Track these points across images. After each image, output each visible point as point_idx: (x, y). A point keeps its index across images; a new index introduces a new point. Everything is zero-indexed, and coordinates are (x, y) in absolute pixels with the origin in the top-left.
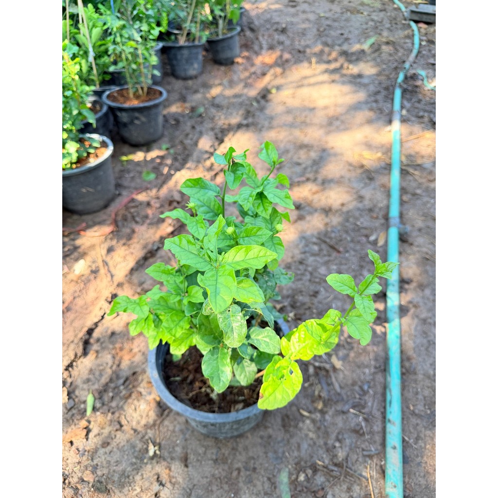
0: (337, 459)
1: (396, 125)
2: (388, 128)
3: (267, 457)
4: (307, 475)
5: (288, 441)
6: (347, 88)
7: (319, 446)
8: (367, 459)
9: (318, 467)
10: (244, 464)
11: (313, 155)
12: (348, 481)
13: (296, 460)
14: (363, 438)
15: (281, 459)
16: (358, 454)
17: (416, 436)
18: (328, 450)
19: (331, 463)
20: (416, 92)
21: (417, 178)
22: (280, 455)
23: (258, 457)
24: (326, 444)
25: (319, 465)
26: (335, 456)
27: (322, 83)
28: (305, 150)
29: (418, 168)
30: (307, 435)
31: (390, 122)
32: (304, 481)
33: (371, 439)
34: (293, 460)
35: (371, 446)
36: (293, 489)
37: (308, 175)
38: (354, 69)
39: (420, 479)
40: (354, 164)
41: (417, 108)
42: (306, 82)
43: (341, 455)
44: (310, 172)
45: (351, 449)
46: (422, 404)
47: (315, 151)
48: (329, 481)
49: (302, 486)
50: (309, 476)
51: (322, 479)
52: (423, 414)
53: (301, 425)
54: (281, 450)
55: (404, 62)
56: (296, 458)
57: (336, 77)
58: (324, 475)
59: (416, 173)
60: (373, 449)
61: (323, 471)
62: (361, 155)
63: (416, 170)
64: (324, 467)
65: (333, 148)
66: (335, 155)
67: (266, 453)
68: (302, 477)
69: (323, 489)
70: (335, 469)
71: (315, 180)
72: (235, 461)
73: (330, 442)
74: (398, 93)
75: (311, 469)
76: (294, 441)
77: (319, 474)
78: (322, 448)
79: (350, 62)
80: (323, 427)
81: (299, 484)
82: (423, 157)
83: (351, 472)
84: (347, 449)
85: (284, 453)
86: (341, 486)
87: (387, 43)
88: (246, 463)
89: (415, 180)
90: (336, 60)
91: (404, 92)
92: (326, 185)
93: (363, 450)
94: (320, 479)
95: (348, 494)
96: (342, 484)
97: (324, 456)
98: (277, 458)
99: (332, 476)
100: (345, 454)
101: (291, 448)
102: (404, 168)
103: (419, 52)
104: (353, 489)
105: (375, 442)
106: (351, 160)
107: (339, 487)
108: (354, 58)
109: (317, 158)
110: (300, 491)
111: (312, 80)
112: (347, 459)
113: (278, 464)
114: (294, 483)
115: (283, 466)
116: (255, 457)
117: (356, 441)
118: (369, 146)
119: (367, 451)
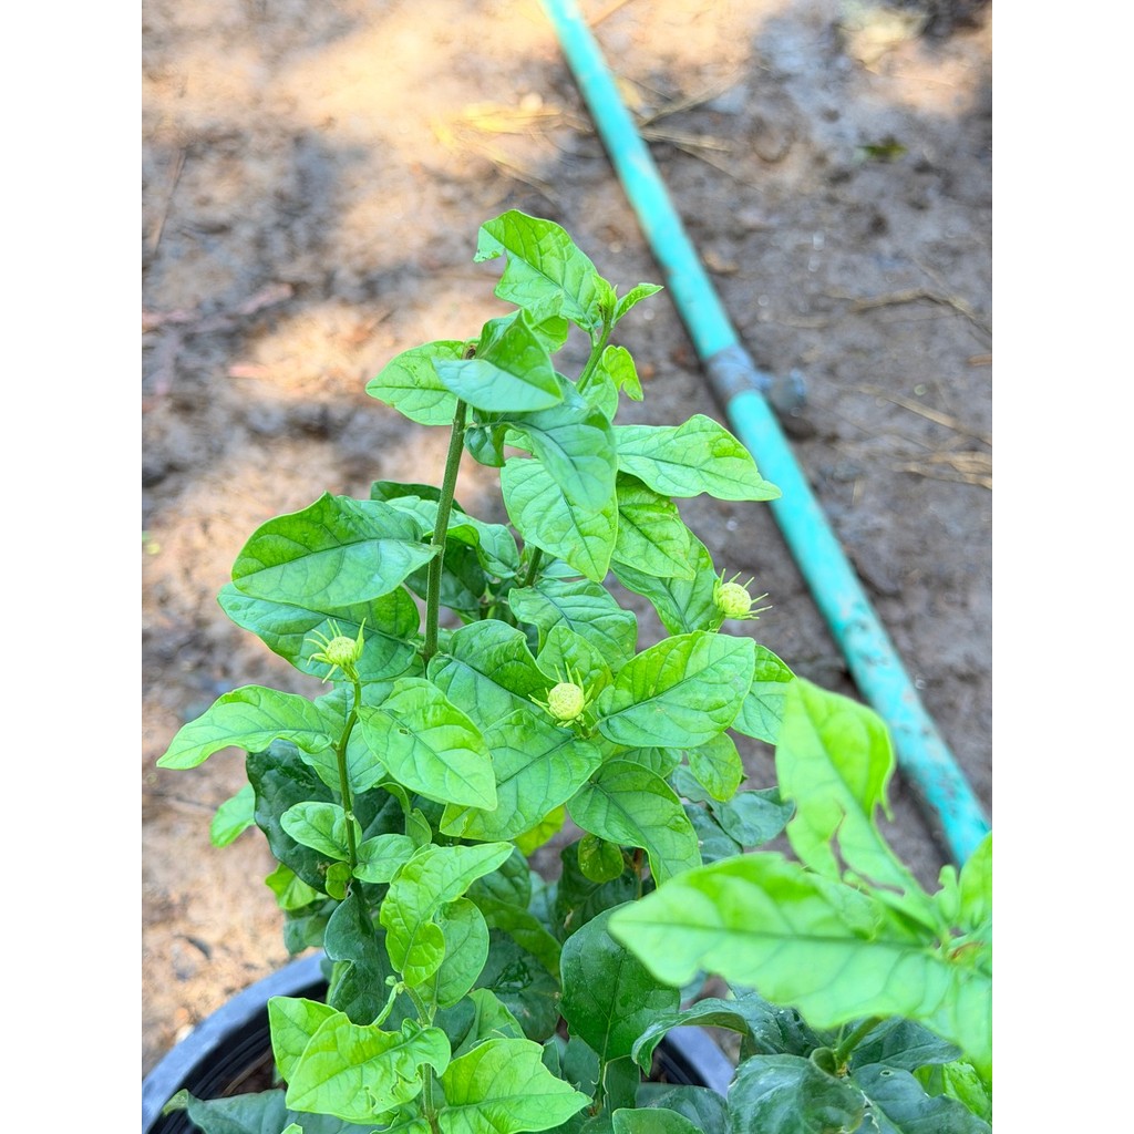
11: (264, 173)
21: (718, 162)
28: (213, 158)
29: (700, 120)
37: (291, 271)
40: (454, 169)
44: (292, 256)
47: (262, 156)
59: (707, 142)
62: (461, 126)
63: (699, 132)
65: (330, 122)
66: (360, 154)
71: (328, 288)
82: (697, 71)
89: (717, 175)
92: (388, 295)
102: (654, 134)
106: (433, 158)
109: (288, 184)
118: (469, 73)
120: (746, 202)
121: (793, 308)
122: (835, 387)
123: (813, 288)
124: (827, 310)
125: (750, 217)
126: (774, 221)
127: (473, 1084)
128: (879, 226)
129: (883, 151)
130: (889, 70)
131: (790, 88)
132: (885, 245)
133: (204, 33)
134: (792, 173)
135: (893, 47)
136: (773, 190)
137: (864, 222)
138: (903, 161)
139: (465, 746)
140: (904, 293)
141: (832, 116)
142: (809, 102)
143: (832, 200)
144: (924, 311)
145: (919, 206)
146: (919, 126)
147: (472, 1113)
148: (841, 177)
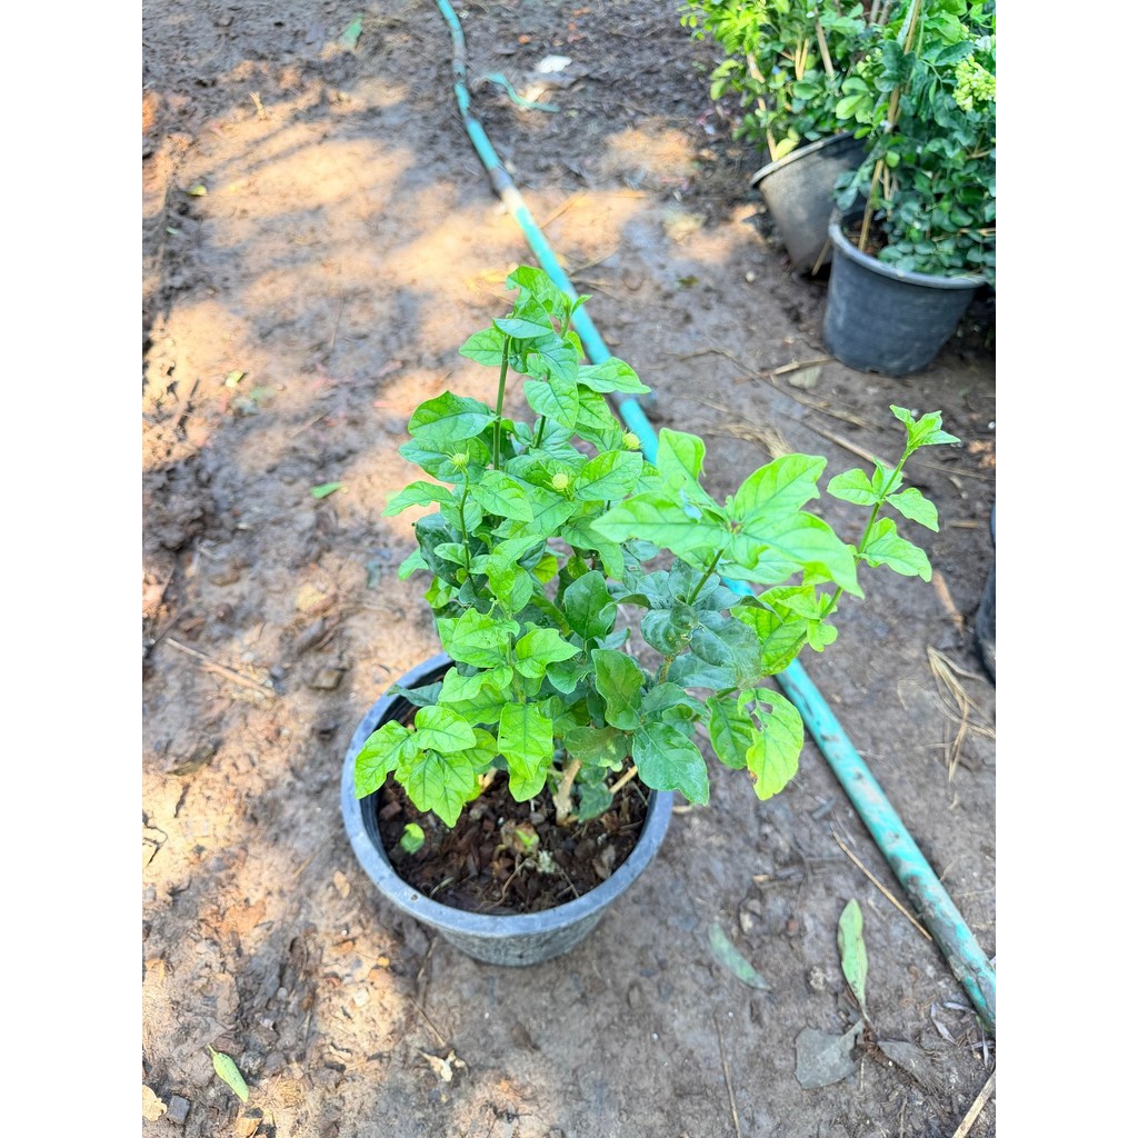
0: (783, 853)
1: (513, 197)
2: (500, 208)
3: (668, 928)
4: (753, 913)
5: (686, 876)
6: (364, 146)
7: (741, 851)
8: (825, 823)
9: (762, 887)
10: (639, 968)
11: (382, 308)
12: (820, 877)
13: (720, 899)
14: (797, 795)
15: (696, 915)
16: (807, 825)
17: (870, 740)
18: (758, 849)
19: (777, 867)
20: (509, 120)
21: (608, 292)
22: (689, 909)
23: (654, 939)
24: (748, 840)
25: (761, 883)
26: (776, 851)
27: (301, 146)
28: (357, 302)
29: (597, 271)
30: (709, 847)
31: (496, 194)
32: (755, 925)
33: (810, 786)
34: (715, 904)
35: (818, 798)
36: (746, 953)
37: (400, 355)
38: (354, 100)
39: (916, 803)
40: (477, 301)
41: (528, 153)
42: (263, 152)
43: (782, 842)
44: (401, 347)
45: (792, 824)
46: (848, 683)
47: (381, 300)
48: (793, 898)
49: (758, 936)
50: (758, 911)
51: (781, 902)
52: (858, 699)
53: (688, 834)
54: (684, 901)
55: (448, 62)
56: (716, 896)
57: (326, 126)
58: (779, 893)
59: (602, 282)
60: (823, 801)
61: (774, 888)
62: (479, 280)
63: (597, 277)
64: (771, 880)
65: (414, 281)
66: (429, 296)
67: (663, 923)
68: (747, 922)
69: (791, 917)
70: (791, 871)
71: (419, 361)
72: (619, 975)
73: (753, 834)
74: (475, 130)
75: (753, 898)
76: (693, 871)
77: (769, 897)
78: (747, 852)
79: (336, 84)
80: (724, 815)
81: (751, 936)
82: (595, 248)
83: (817, 859)
84: (787, 826)
85: (691, 901)
86: (814, 894)
87: (392, 28)
88: (642, 963)
89: (608, 298)
90: (301, 88)
91: (485, 123)
92: (449, 363)
93: (810, 813)
94: (777, 905)
95: (833, 899)
96: (814, 888)
97: (759, 862)
98: (687, 919)
99: (791, 888)
100: (788, 837)
101: (697, 885)
102: (575, 279)
103: (466, 36)
104: (834, 884)
105: (819, 788)
106: (466, 297)
107: (812, 897)
108: (339, 74)
109: (395, 313)
110: (759, 947)
111: (277, 145)
112: (797, 843)
113: (696, 927)
114: (741, 941)
115: (704, 925)
116: (650, 942)
117: (792, 805)
118: (482, 255)
119: (817, 810)
120: (622, 310)
121: (649, 361)
122: (671, 397)
123: (658, 350)
124: (665, 360)
125: (625, 317)
126: (637, 319)
127: (529, 649)
128: (688, 318)
129: (688, 283)
130: (689, 243)
131: (640, 254)
132: (691, 328)
133: (347, 242)
134: (644, 295)
135: (690, 233)
136: (636, 304)
137: (680, 317)
138: (698, 287)
139: (518, 496)
140: (702, 350)
141: (662, 267)
142: (649, 261)
143: (665, 307)
144: (712, 358)
145: (707, 308)
146: (706, 271)
147: (529, 661)
148: (668, 296)
